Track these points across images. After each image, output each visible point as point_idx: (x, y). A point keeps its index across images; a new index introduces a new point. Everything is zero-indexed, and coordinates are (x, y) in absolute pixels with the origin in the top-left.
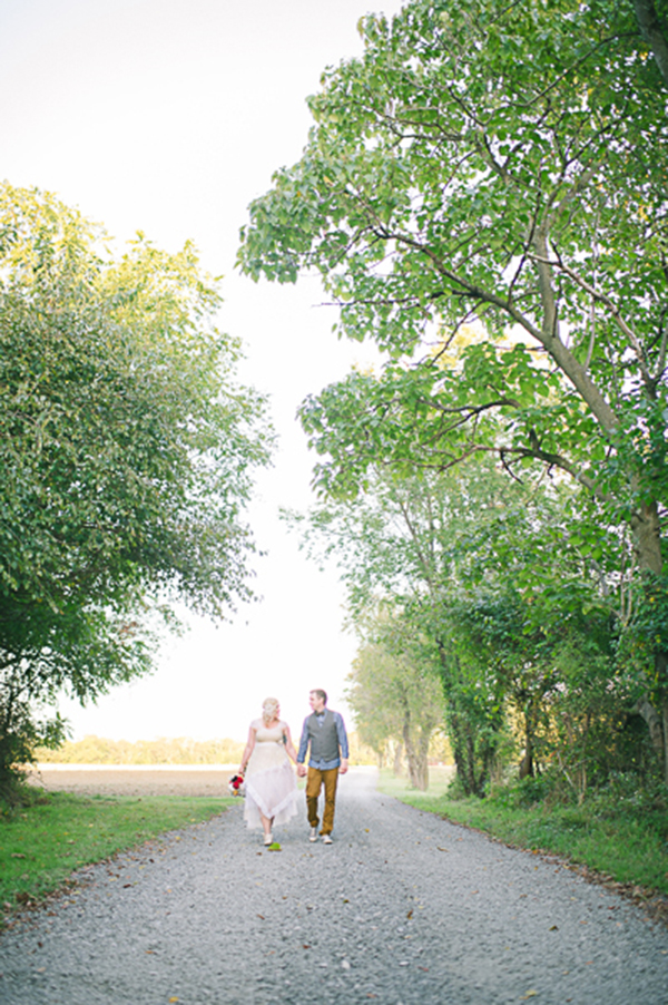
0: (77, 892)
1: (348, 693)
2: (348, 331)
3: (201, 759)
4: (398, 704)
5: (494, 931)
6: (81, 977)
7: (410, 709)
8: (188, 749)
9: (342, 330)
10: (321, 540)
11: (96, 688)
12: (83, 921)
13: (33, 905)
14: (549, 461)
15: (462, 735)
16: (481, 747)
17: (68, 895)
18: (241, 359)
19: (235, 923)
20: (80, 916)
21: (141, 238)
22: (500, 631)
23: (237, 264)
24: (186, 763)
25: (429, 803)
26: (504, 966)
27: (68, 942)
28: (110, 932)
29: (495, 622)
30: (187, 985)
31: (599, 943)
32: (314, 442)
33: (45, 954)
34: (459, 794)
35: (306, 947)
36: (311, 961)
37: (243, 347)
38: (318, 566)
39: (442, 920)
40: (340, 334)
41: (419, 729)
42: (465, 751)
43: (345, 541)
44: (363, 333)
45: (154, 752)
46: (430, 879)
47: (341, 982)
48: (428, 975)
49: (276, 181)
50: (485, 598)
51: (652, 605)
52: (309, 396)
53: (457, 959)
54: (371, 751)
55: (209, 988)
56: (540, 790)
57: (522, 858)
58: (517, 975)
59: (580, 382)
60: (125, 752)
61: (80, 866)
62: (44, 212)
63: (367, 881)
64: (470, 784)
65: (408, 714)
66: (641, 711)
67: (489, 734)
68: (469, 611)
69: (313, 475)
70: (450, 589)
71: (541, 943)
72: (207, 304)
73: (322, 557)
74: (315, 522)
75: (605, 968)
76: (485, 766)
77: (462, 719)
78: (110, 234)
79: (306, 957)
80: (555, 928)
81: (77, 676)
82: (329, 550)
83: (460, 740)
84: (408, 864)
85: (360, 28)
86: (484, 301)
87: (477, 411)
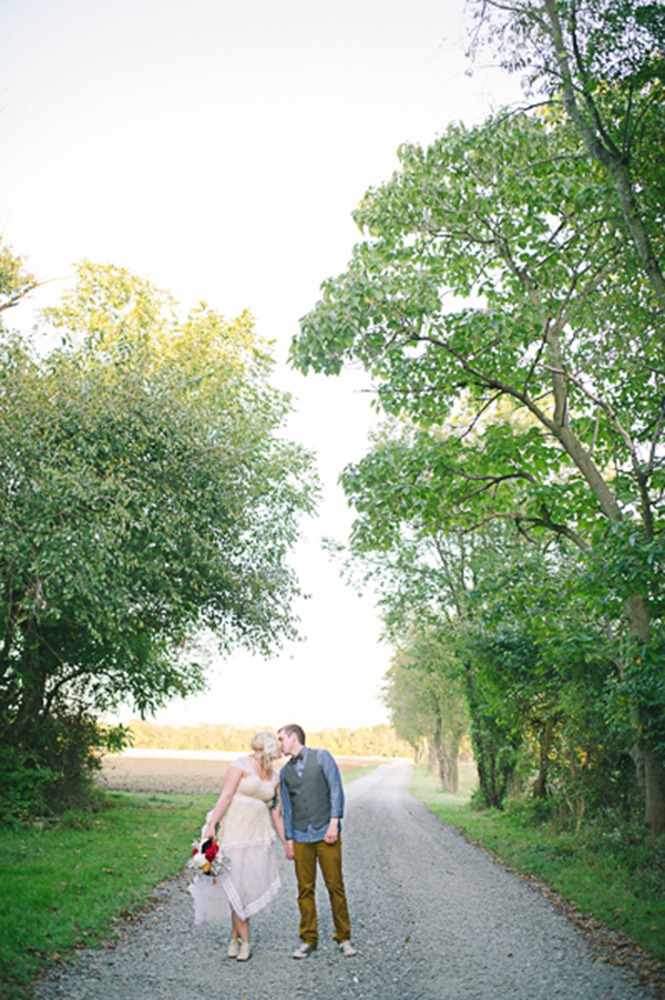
0: (161, 908)
1: (386, 692)
2: (385, 406)
3: (243, 746)
4: (431, 711)
5: (467, 956)
6: (182, 981)
7: (442, 716)
8: (230, 736)
9: (380, 405)
10: (360, 567)
11: (155, 703)
12: (172, 936)
13: (132, 919)
14: (557, 530)
15: (485, 752)
16: (501, 763)
17: (154, 909)
18: (291, 411)
19: (281, 941)
20: (168, 931)
21: (204, 307)
22: (518, 664)
23: (289, 360)
24: (227, 750)
25: (453, 813)
26: (465, 984)
27: (165, 953)
28: (193, 947)
29: (514, 656)
30: (251, 990)
31: (538, 969)
32: (354, 501)
33: (152, 962)
34: (480, 805)
35: (330, 965)
36: (333, 976)
37: (293, 400)
38: (357, 592)
39: (432, 944)
40: (378, 409)
41: (451, 733)
42: (487, 765)
43: (381, 570)
44: (398, 408)
45: (197, 738)
46: (432, 905)
47: (351, 992)
48: (410, 989)
49: (324, 289)
50: (505, 633)
51: (638, 666)
52: (350, 465)
53: (433, 977)
54: (408, 743)
55: (265, 993)
56: (549, 810)
57: (512, 885)
58: (471, 991)
59: (584, 466)
60: (169, 737)
61: (158, 882)
62: (119, 286)
63: (382, 906)
64: (491, 795)
65: (439, 721)
66: (631, 753)
67: (509, 752)
68: (491, 645)
69: (352, 531)
70: (475, 624)
71: (497, 966)
72: (262, 368)
73: (360, 584)
74: (356, 551)
75: (533, 989)
76: (505, 781)
77: (484, 737)
78: (175, 300)
79: (330, 973)
80: (510, 955)
81: (138, 692)
82: (366, 579)
83: (483, 756)
84: (418, 888)
85: (399, 154)
86: (503, 392)
87: (497, 481)
